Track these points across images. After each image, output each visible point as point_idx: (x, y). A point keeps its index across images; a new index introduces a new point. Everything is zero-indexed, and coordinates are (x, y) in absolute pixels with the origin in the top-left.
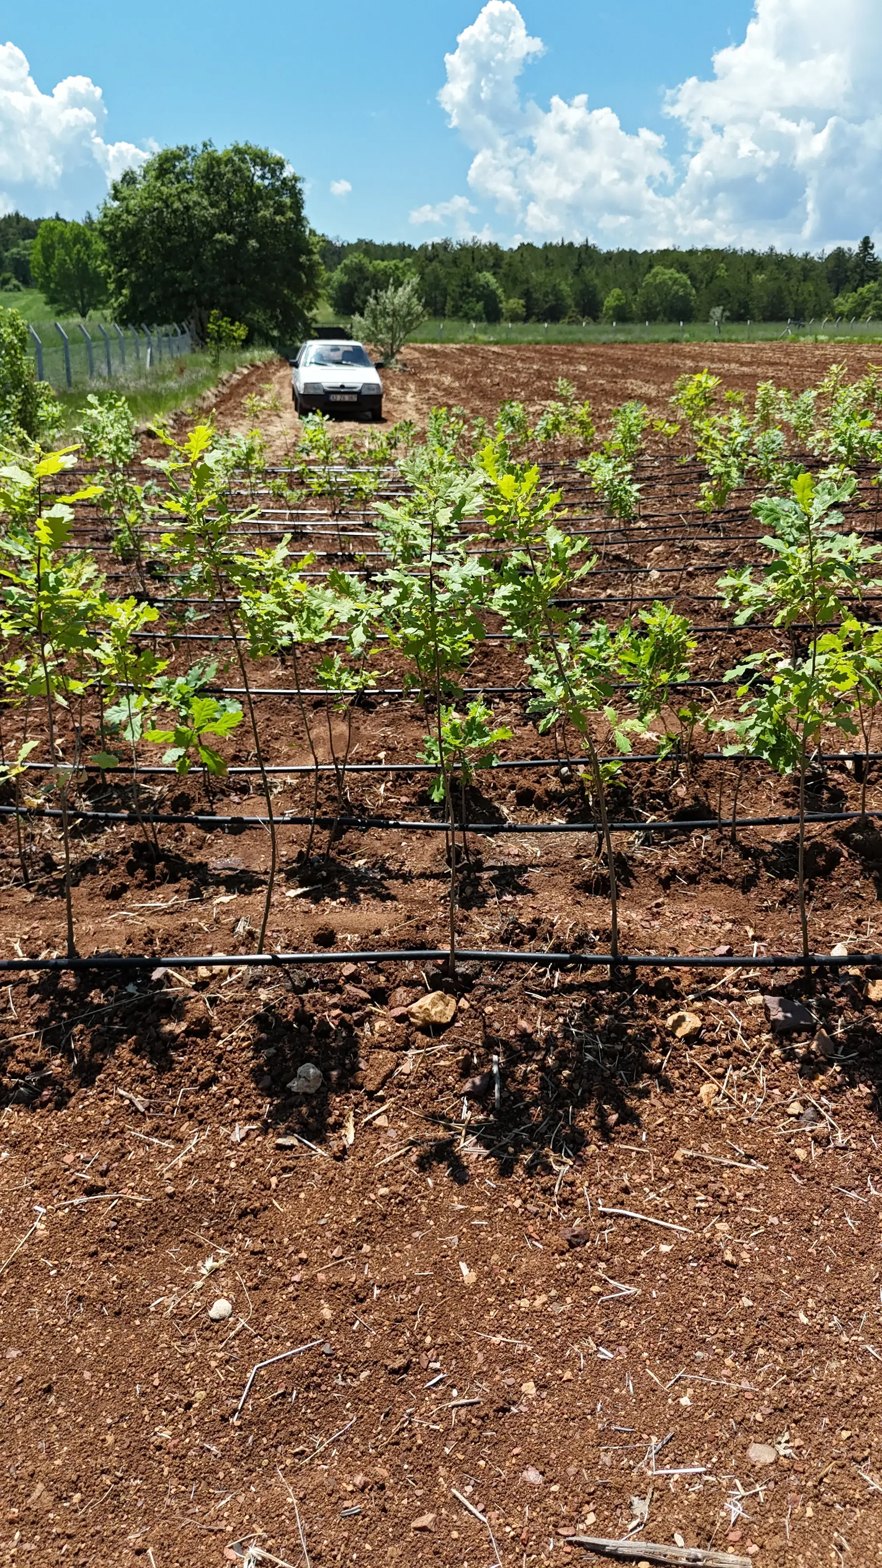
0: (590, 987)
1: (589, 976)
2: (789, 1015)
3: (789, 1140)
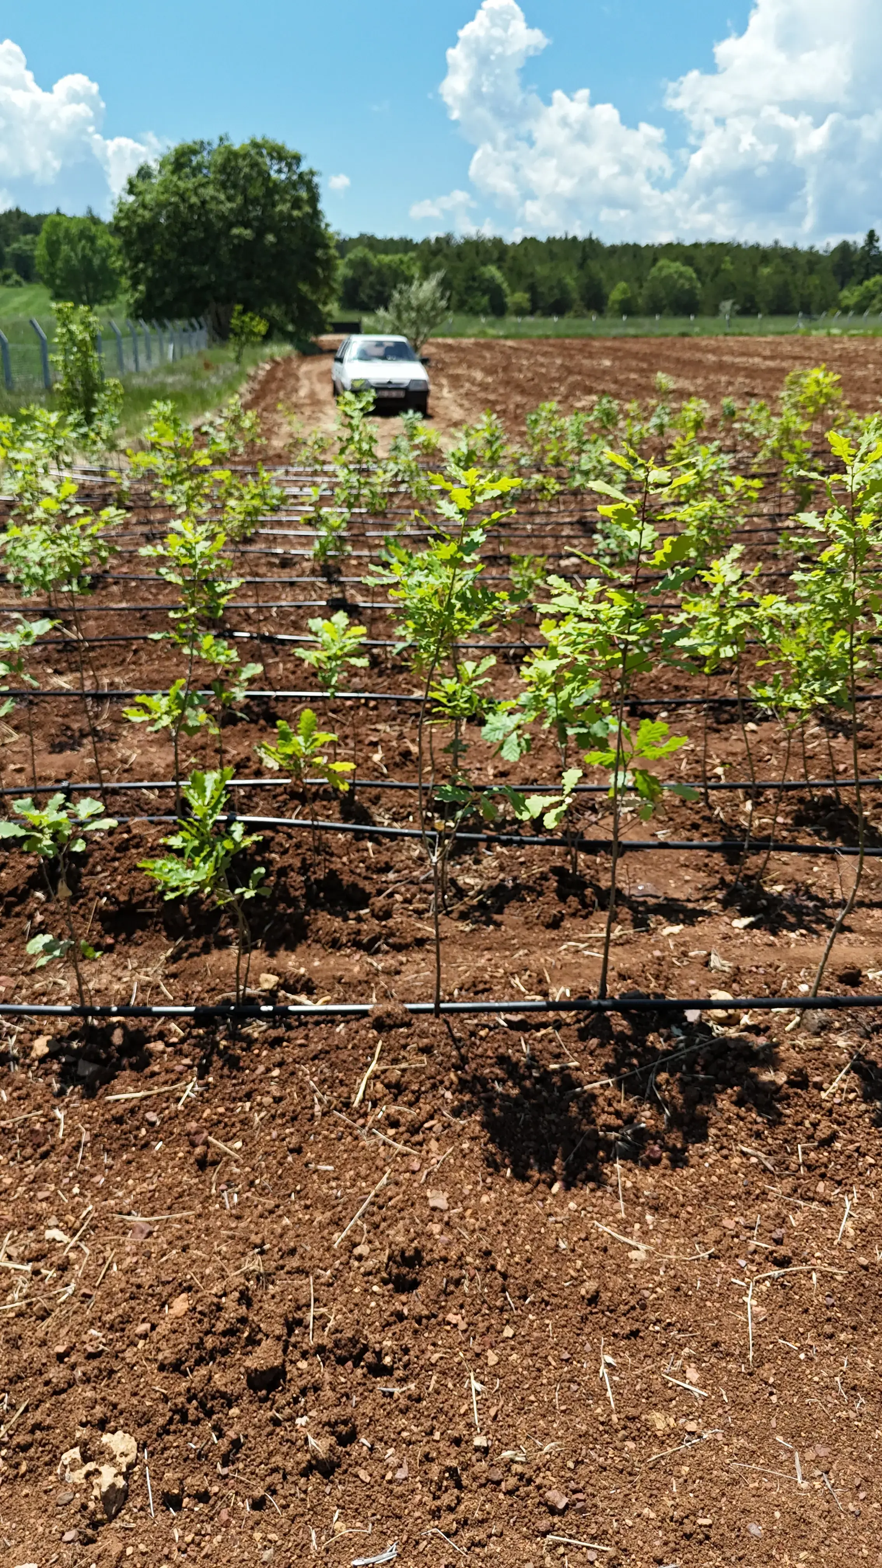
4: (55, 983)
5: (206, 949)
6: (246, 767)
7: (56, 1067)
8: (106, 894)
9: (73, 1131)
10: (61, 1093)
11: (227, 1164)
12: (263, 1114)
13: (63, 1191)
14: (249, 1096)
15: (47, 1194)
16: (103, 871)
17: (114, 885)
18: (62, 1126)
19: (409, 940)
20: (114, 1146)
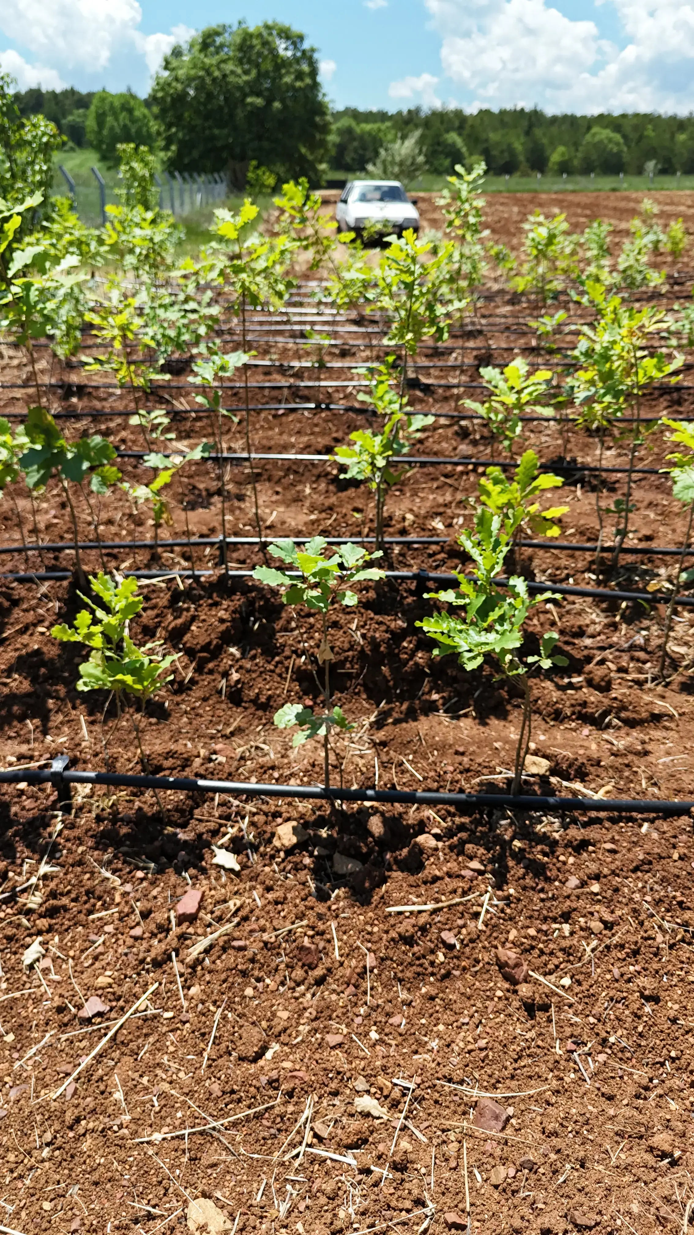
4: (257, 748)
5: (411, 715)
6: (389, 526)
7: (307, 861)
8: (303, 653)
9: (351, 951)
10: (323, 896)
11: (559, 1009)
12: (594, 943)
13: (358, 1034)
14: (566, 917)
15: (338, 1039)
16: (297, 627)
17: (312, 643)
18: (337, 943)
19: (644, 715)
20: (408, 974)
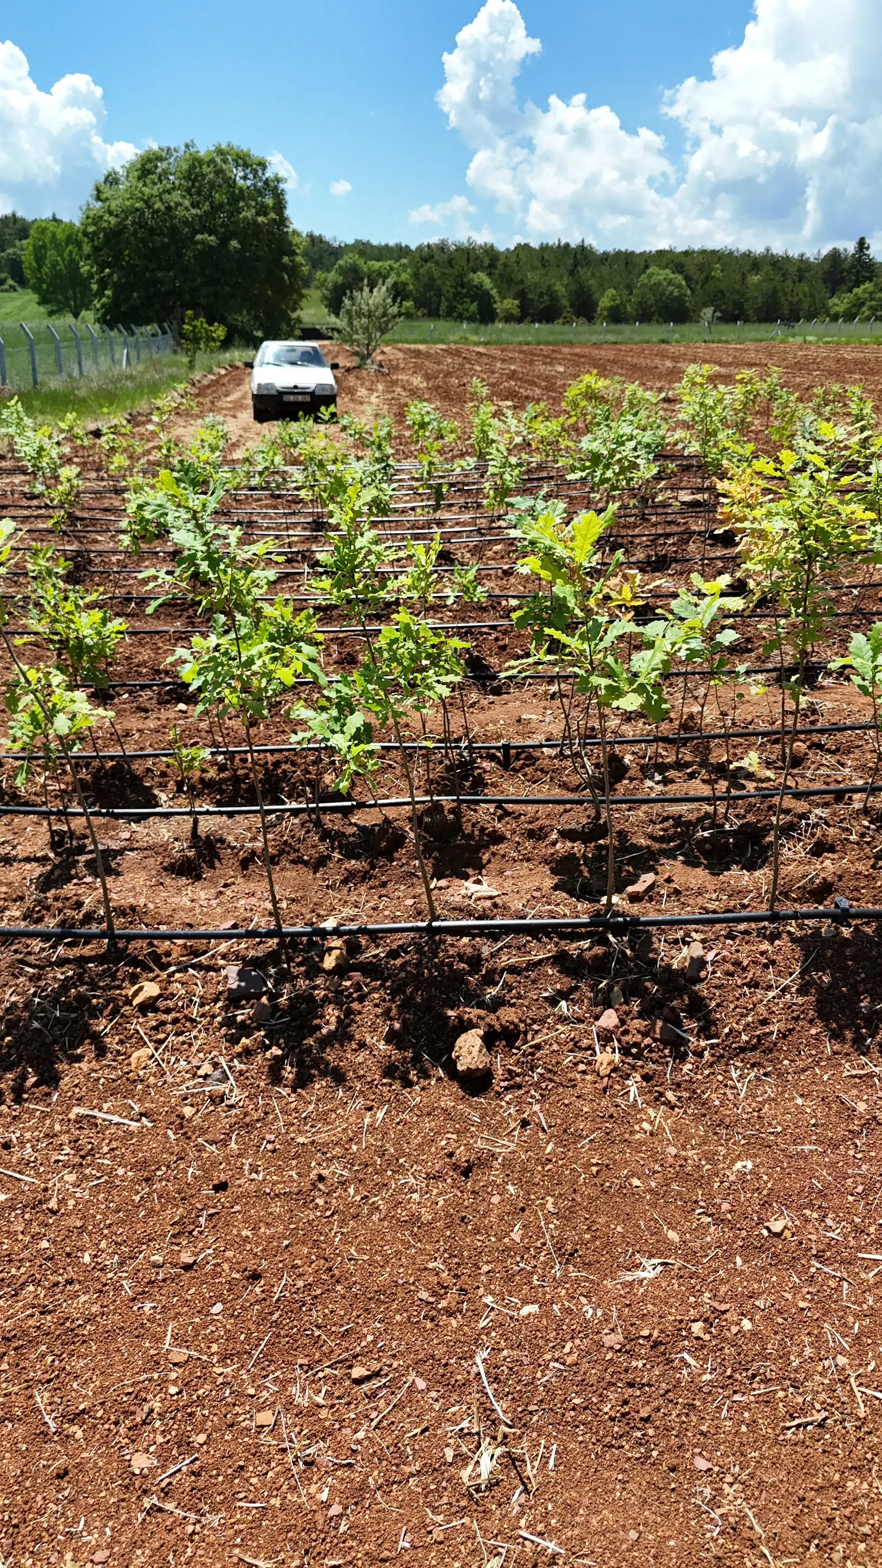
0: (82, 961)
1: (87, 951)
2: (243, 984)
3: (186, 1099)
